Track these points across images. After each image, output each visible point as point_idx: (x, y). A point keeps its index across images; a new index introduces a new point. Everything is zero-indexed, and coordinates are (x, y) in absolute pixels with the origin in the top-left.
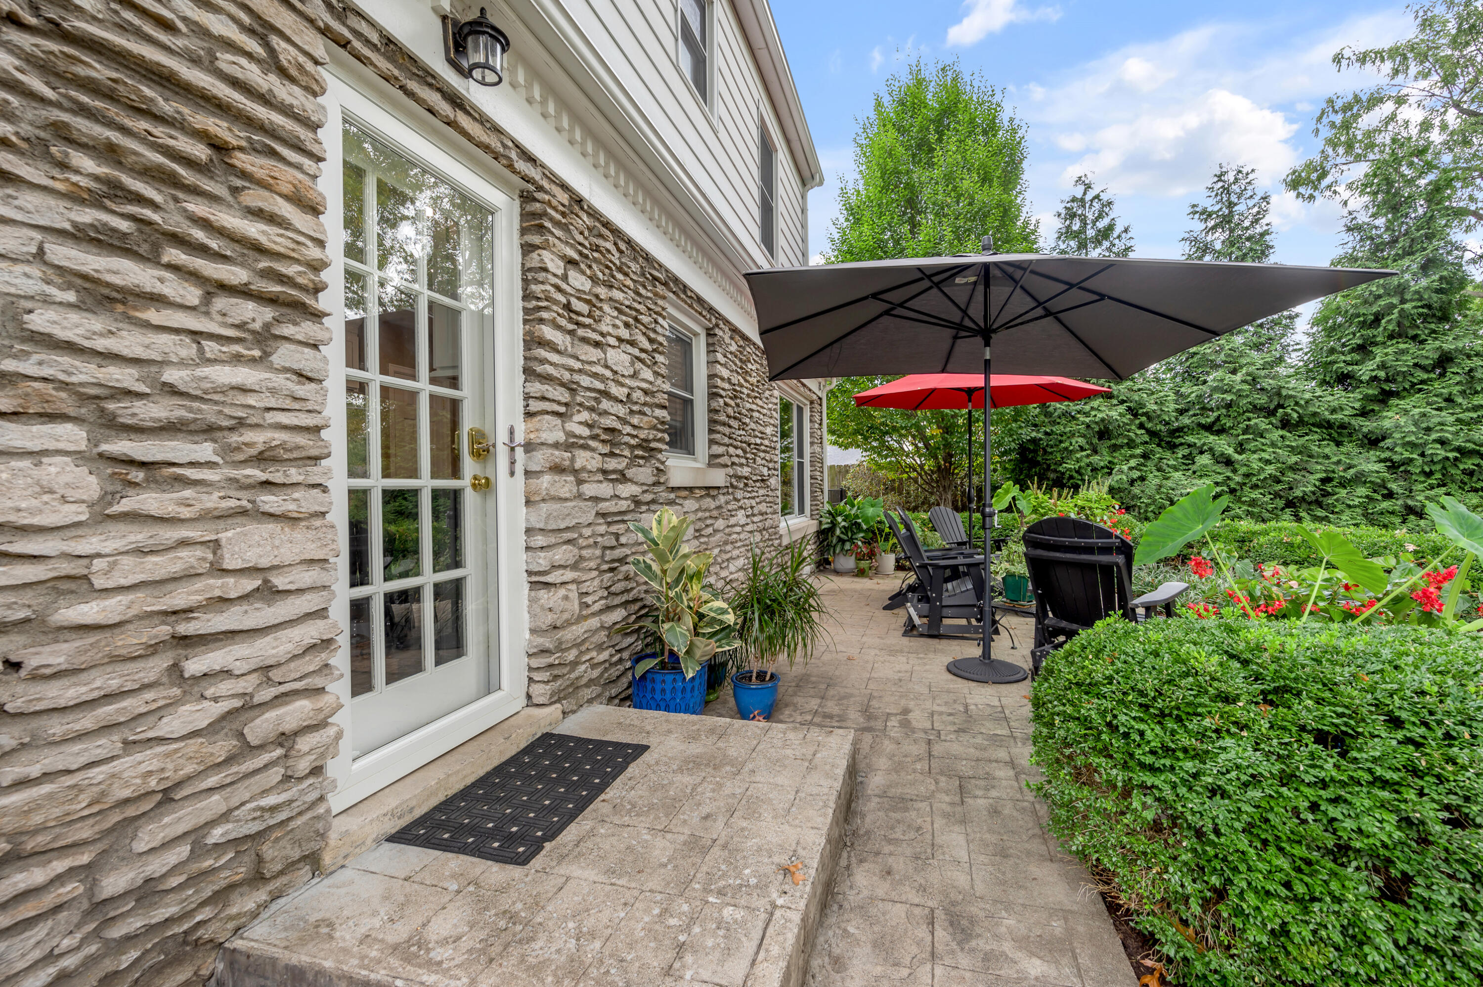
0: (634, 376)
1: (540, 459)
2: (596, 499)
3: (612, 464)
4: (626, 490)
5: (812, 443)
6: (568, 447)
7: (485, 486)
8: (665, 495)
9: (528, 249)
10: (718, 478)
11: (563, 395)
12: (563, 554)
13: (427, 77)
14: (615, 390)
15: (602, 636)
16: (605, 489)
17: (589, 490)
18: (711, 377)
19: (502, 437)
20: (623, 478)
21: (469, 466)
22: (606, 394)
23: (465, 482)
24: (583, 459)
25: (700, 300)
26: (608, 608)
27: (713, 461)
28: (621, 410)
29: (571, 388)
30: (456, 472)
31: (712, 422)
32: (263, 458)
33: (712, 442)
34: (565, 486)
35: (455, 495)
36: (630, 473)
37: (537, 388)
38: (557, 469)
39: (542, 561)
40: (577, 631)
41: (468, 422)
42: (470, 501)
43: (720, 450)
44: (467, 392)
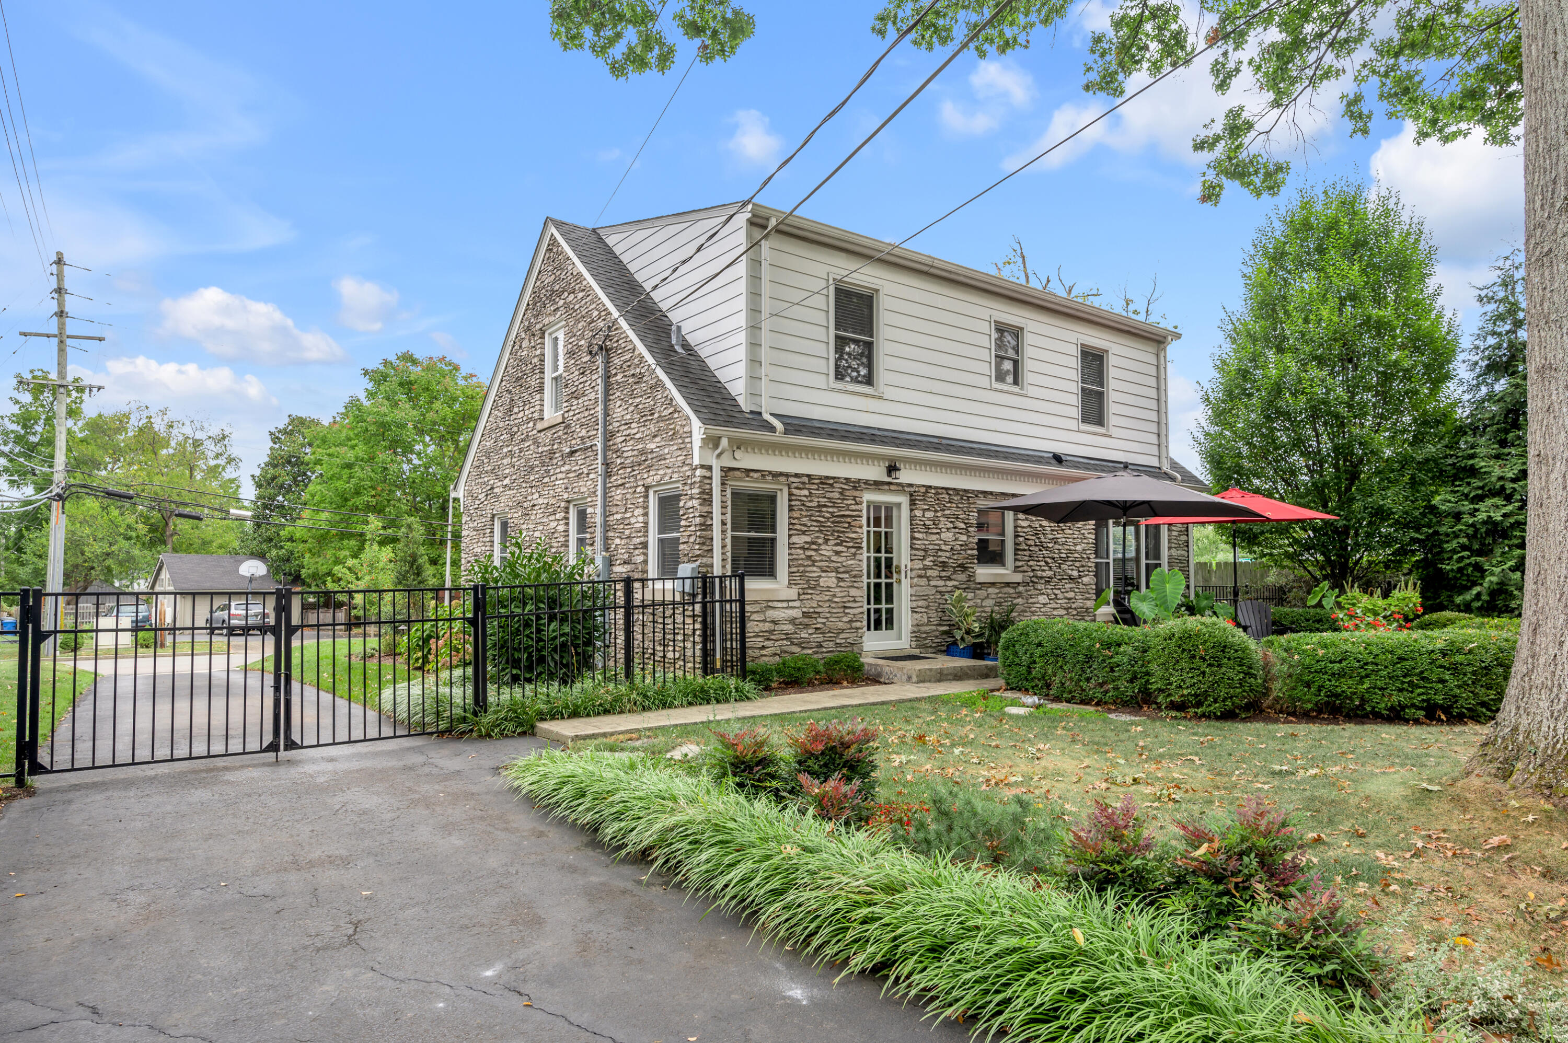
0: (956, 539)
1: (914, 573)
2: (936, 586)
3: (944, 574)
4: (950, 583)
5: (1170, 548)
6: (924, 569)
7: (899, 582)
8: (973, 586)
9: (911, 510)
10: (1018, 578)
11: (922, 553)
12: (920, 603)
13: (889, 484)
14: (943, 547)
15: (937, 633)
16: (941, 583)
17: (933, 583)
18: (1016, 527)
19: (903, 568)
20: (949, 579)
21: (895, 575)
22: (941, 550)
23: (893, 581)
24: (929, 573)
25: (1003, 494)
26: (940, 625)
27: (1017, 569)
28: (948, 554)
29: (925, 550)
30: (891, 577)
31: (1016, 550)
32: (855, 577)
33: (1016, 560)
34: (923, 582)
35: (891, 584)
36: (953, 577)
37: (914, 552)
38: (920, 576)
39: (914, 604)
40: (927, 628)
41: (895, 563)
42: (895, 586)
43: (1020, 564)
44: (894, 555)
